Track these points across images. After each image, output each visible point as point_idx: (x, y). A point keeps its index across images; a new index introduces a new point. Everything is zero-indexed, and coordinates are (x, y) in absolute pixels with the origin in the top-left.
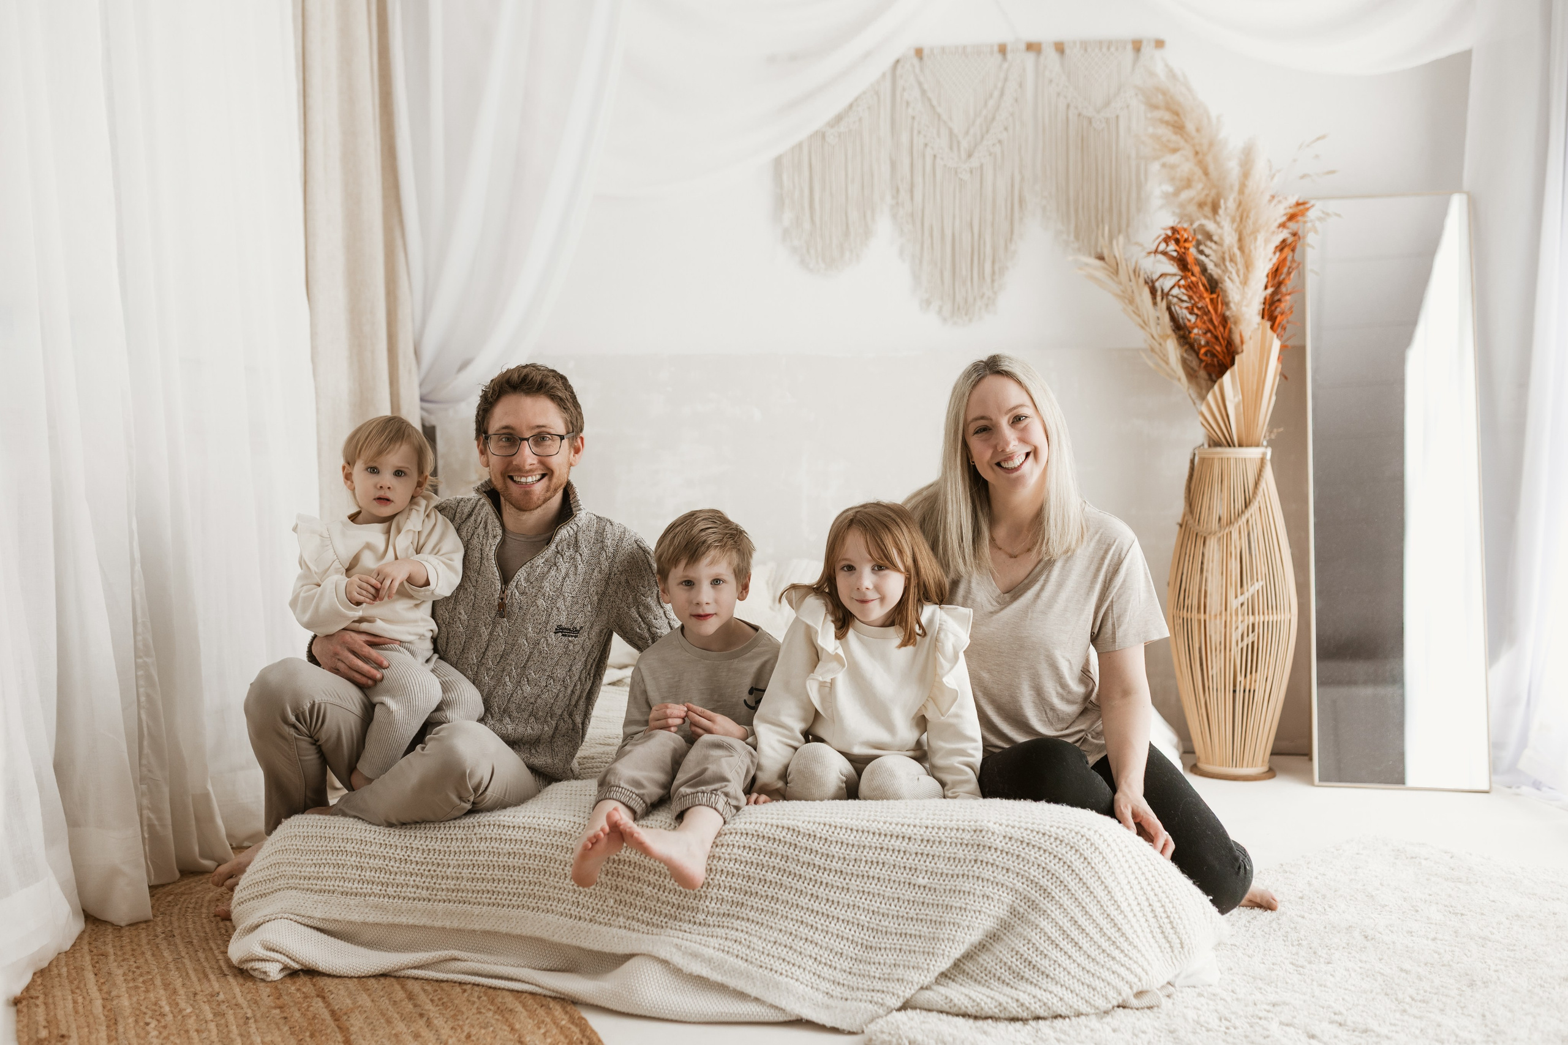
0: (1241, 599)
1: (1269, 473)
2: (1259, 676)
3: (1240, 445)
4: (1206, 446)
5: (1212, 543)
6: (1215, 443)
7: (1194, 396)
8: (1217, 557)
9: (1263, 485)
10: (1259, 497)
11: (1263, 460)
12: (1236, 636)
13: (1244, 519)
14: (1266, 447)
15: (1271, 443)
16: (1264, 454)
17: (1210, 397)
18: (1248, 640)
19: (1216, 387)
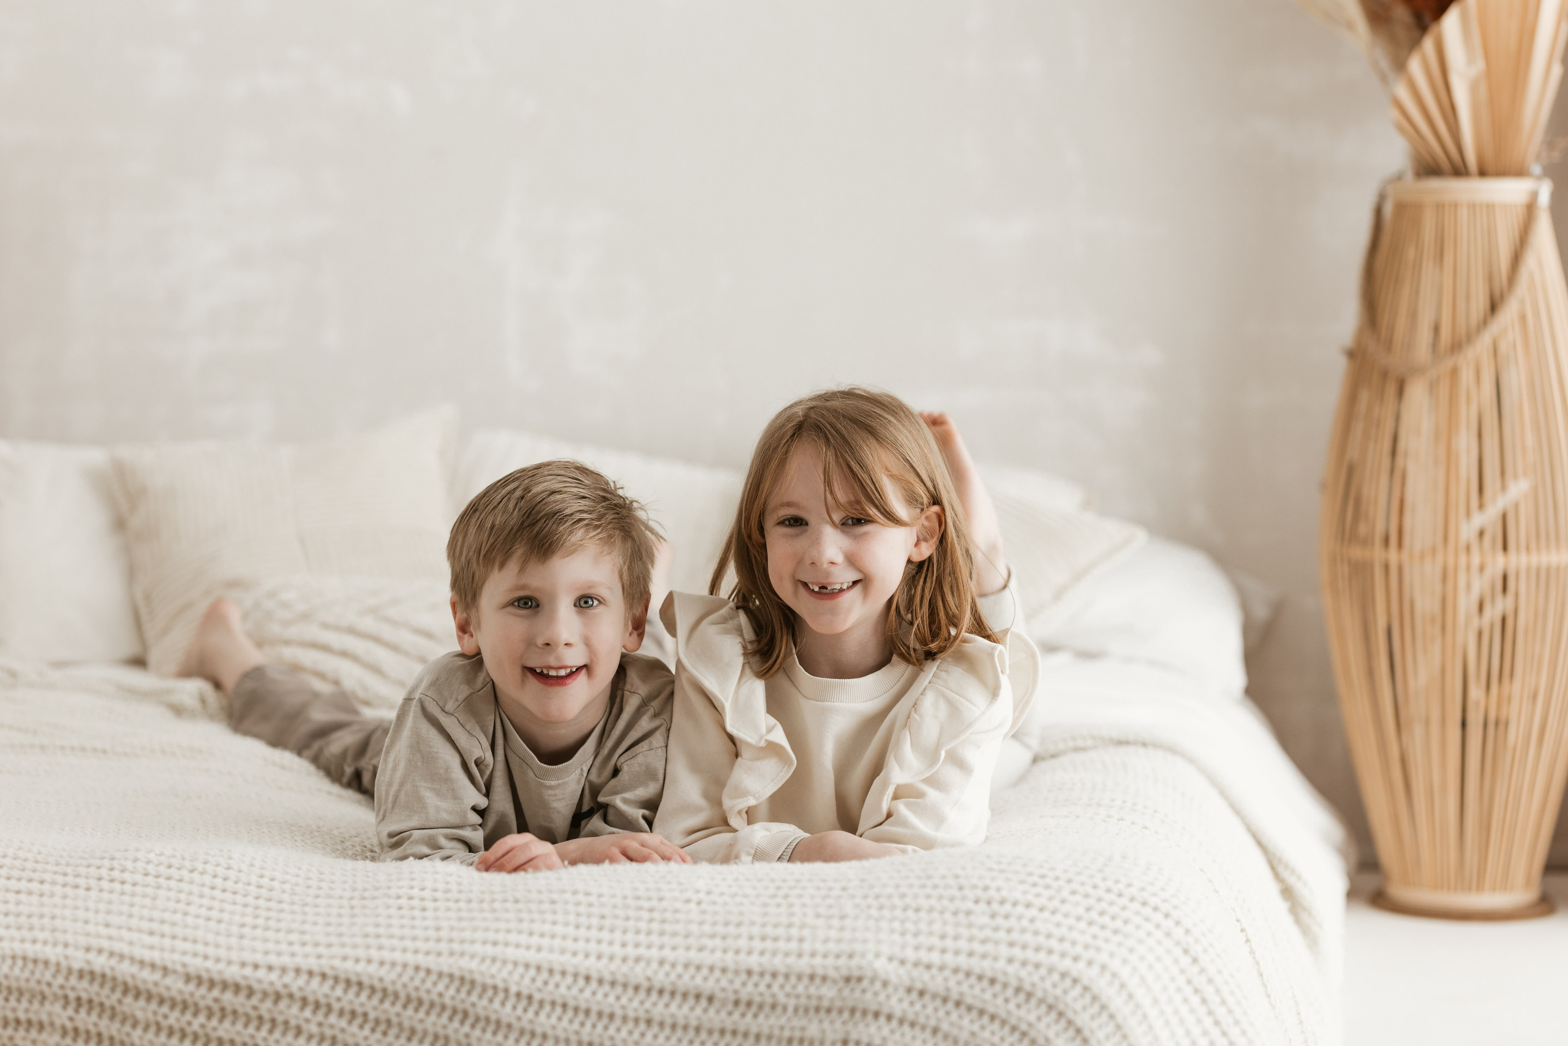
0: (1478, 520)
1: (1544, 234)
2: (1517, 688)
3: (1483, 173)
4: (1409, 176)
5: (1417, 393)
6: (1428, 169)
7: (1384, 63)
8: (1426, 424)
9: (1530, 262)
10: (1522, 289)
11: (1531, 208)
12: (1466, 603)
13: (1485, 341)
14: (1539, 178)
15: (1550, 172)
16: (1534, 196)
17: (1415, 65)
18: (1493, 613)
19: (1428, 44)
